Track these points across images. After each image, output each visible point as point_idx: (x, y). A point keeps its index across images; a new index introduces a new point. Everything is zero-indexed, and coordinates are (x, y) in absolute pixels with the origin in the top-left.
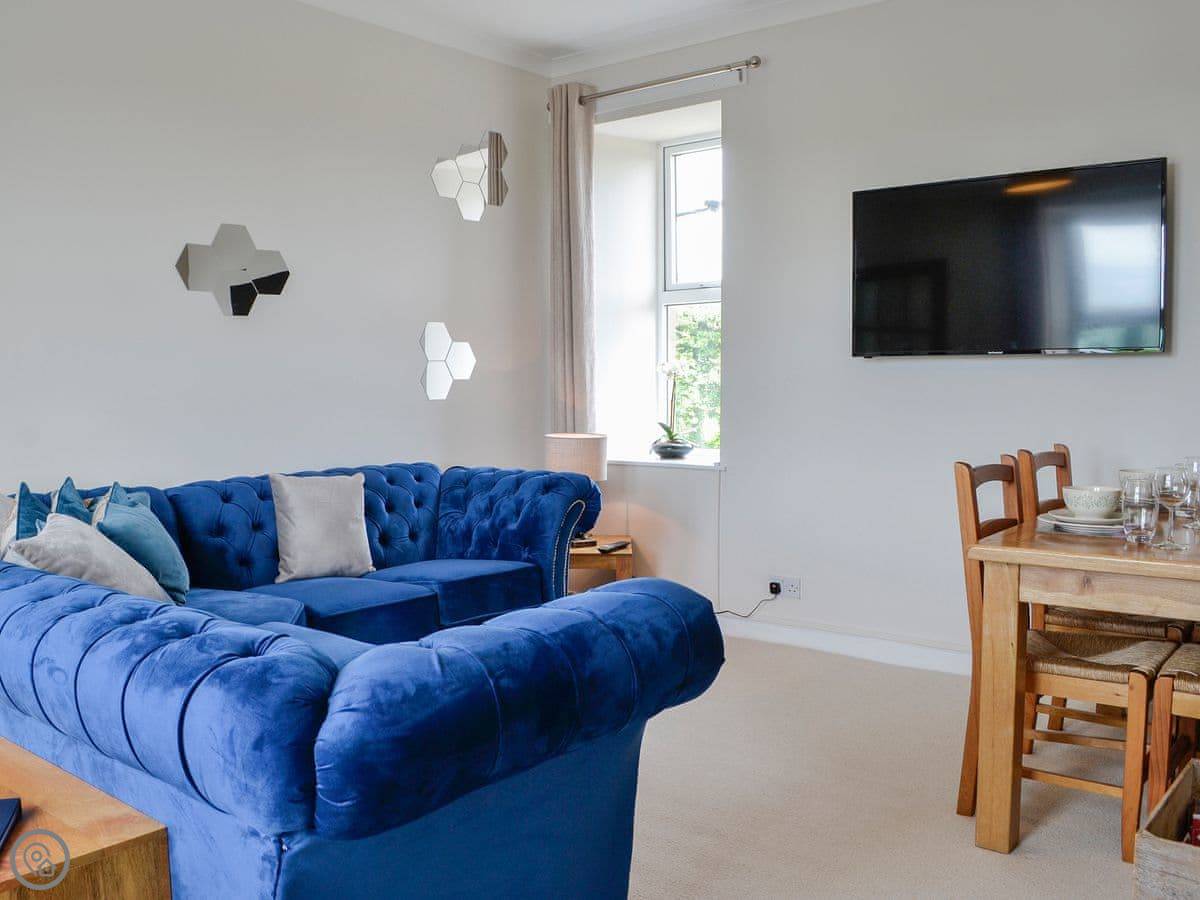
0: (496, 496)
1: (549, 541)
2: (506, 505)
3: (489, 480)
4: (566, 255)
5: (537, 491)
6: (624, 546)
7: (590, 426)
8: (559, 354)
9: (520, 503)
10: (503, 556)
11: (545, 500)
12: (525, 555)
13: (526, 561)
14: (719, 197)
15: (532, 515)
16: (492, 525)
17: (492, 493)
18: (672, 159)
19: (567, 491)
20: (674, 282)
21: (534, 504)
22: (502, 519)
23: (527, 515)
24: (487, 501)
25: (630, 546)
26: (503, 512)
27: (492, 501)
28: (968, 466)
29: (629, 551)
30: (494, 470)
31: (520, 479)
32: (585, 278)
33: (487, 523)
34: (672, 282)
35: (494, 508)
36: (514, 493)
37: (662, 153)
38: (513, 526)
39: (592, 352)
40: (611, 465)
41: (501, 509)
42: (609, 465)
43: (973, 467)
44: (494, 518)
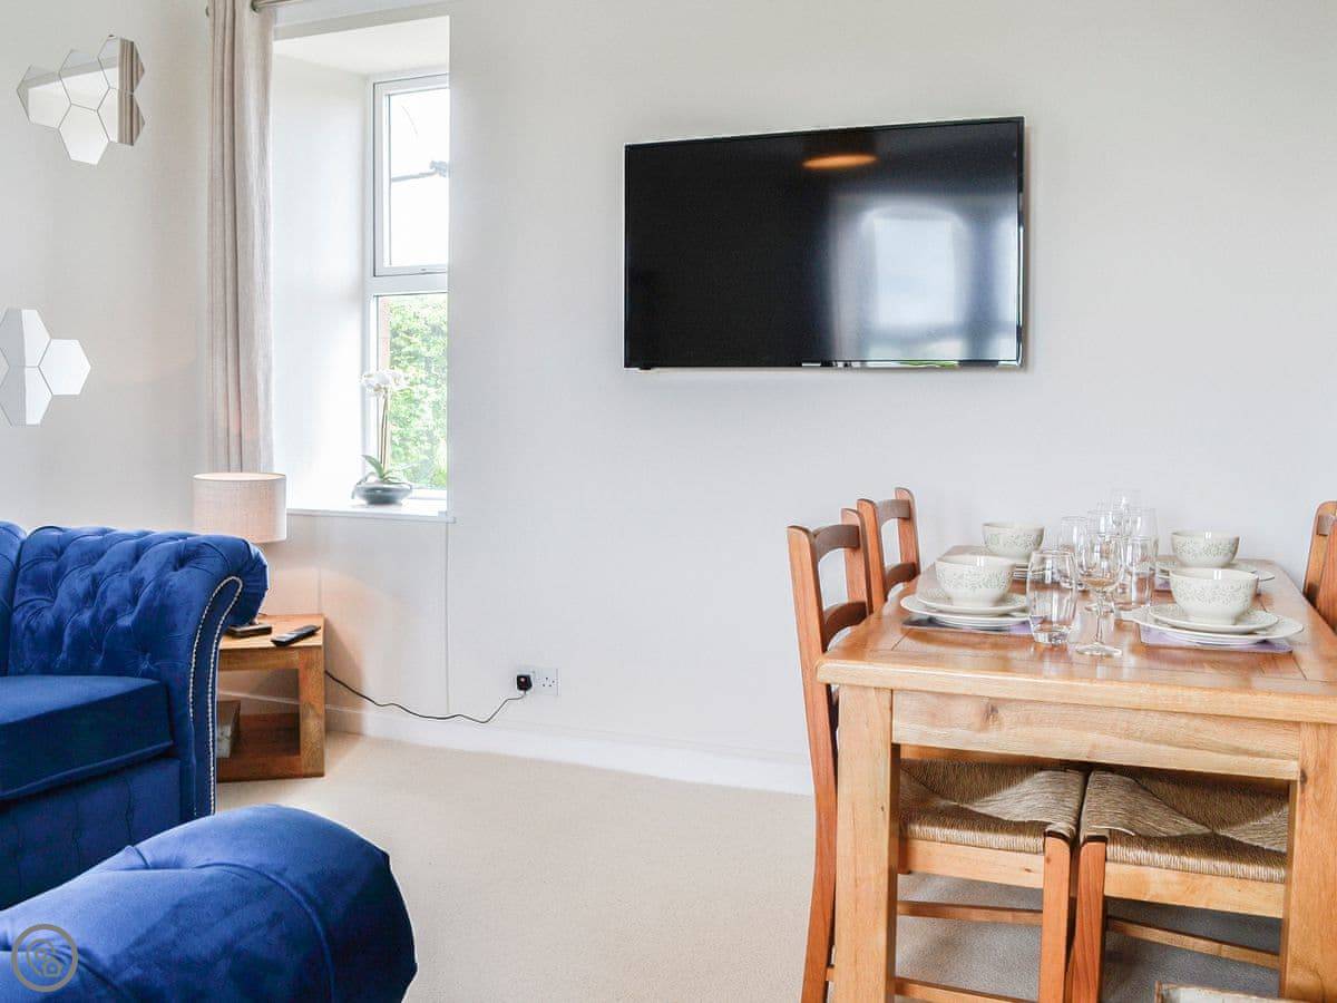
0: (101, 573)
1: (183, 644)
2: (118, 587)
3: (94, 550)
4: (229, 217)
5: (165, 566)
6: (311, 633)
7: (263, 460)
8: (219, 360)
9: (138, 584)
10: (107, 671)
11: (177, 578)
12: (145, 666)
13: (144, 676)
14: (444, 156)
15: (156, 604)
16: (94, 619)
17: (96, 569)
18: (385, 100)
19: (214, 564)
20: (386, 264)
21: (160, 586)
22: (109, 610)
23: (149, 602)
24: (88, 581)
25: (320, 632)
26: (112, 600)
27: (95, 582)
28: (806, 531)
29: (317, 641)
30: (104, 532)
31: (140, 548)
32: (257, 250)
33: (86, 616)
34: (385, 264)
35: (99, 595)
36: (131, 568)
37: (373, 90)
38: (126, 621)
39: (267, 357)
40: (291, 515)
41: (108, 593)
42: (288, 514)
43: (811, 530)
44: (98, 611)
